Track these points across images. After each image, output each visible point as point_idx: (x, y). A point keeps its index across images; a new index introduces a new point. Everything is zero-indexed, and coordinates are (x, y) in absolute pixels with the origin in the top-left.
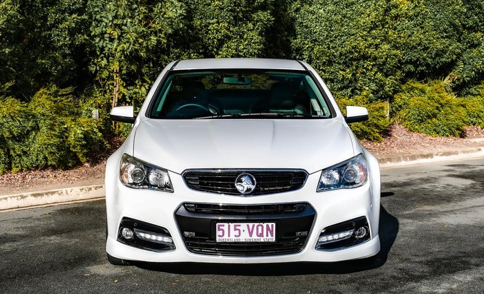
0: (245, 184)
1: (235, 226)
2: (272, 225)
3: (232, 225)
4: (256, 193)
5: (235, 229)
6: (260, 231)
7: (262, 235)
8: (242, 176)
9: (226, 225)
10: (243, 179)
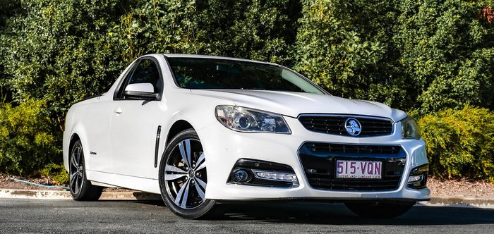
0: (354, 127)
1: (352, 163)
2: (379, 164)
3: (349, 163)
4: (362, 135)
5: (352, 167)
6: (370, 169)
7: (371, 173)
8: (349, 121)
9: (345, 162)
10: (351, 122)
